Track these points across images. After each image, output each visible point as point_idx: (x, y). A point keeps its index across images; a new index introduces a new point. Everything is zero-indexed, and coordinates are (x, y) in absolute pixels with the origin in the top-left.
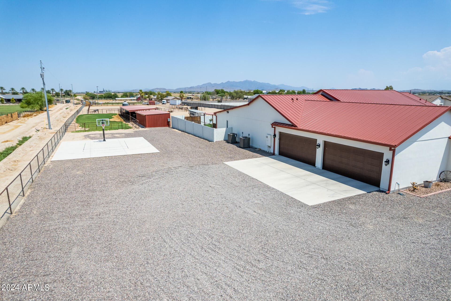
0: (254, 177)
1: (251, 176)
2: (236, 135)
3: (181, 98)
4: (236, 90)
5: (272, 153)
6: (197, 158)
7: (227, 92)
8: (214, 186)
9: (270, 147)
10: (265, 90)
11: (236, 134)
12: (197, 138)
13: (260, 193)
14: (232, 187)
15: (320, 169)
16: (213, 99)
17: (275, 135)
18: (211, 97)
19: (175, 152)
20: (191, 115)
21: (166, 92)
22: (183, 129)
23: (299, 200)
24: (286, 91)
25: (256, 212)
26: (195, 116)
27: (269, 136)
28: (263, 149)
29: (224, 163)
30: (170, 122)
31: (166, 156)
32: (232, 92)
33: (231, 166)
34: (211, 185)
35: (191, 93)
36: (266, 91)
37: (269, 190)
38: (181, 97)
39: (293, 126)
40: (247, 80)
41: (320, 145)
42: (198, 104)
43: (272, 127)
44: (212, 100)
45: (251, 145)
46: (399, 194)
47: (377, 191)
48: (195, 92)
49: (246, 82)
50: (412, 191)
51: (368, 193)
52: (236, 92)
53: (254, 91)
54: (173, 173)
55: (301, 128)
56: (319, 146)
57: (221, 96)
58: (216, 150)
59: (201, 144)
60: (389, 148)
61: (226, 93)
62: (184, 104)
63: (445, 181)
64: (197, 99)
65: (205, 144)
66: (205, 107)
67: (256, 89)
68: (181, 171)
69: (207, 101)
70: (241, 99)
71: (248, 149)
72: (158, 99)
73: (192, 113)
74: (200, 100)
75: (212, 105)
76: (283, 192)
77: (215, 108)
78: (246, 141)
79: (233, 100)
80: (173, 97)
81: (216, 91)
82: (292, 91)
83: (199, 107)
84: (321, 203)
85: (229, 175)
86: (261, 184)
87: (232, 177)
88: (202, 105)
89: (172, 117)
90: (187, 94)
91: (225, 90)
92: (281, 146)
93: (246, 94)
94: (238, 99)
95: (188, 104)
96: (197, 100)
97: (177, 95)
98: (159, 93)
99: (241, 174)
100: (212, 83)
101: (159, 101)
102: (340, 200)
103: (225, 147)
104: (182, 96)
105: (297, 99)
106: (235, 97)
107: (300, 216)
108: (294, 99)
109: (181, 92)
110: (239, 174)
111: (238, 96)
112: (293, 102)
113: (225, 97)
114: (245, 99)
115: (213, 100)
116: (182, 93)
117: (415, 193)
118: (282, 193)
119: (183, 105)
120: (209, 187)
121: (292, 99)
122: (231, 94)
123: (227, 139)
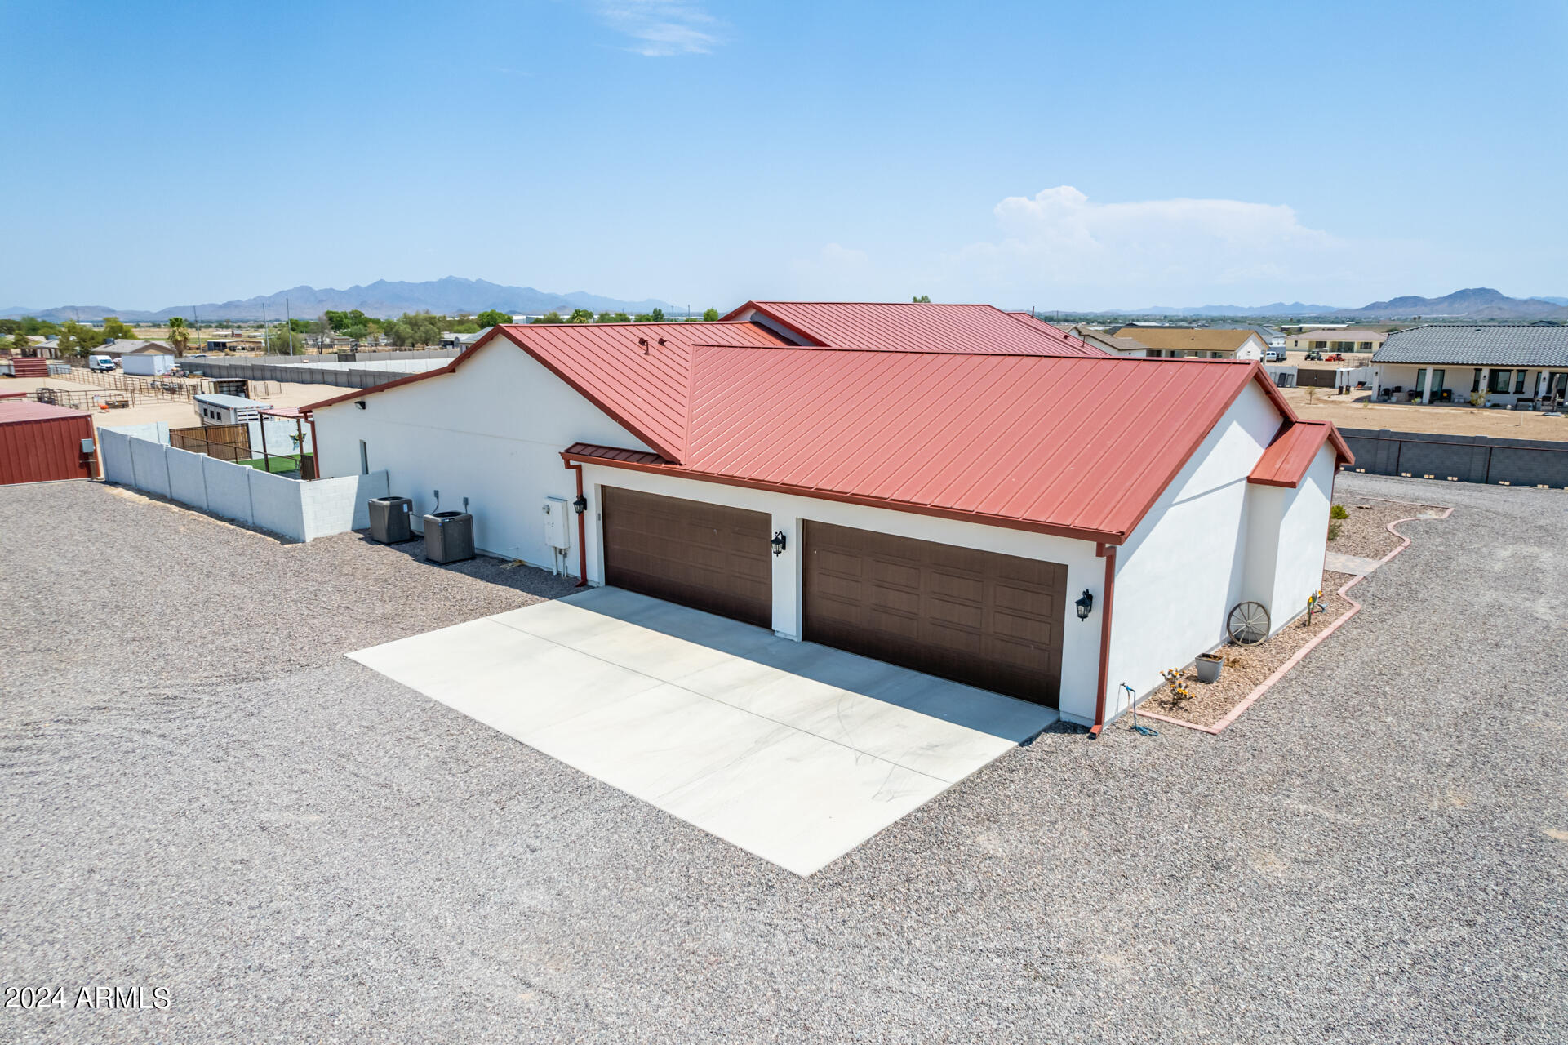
0: (504, 728)
1: (487, 722)
2: (405, 506)
3: (178, 347)
4: (412, 313)
5: (575, 577)
6: (210, 637)
7: (377, 322)
8: (288, 816)
9: (563, 553)
10: (523, 314)
11: (409, 502)
12: (227, 525)
13: (545, 832)
14: (389, 814)
15: (796, 640)
16: (321, 347)
17: (582, 502)
18: (310, 342)
19: (88, 618)
20: (209, 421)
21: (107, 320)
22: (160, 486)
23: (745, 847)
24: (596, 317)
25: (533, 981)
26: (224, 422)
27: (556, 507)
28: (532, 560)
29: (351, 655)
30: (94, 454)
31: (30, 648)
32: (395, 320)
33: (383, 672)
34: (265, 817)
35: (227, 327)
36: (525, 317)
37: (587, 805)
38: (176, 343)
39: (659, 459)
40: (451, 276)
41: (784, 537)
42: (253, 368)
43: (568, 466)
44: (315, 351)
45: (477, 544)
46: (1134, 729)
47: (1050, 729)
48: (246, 322)
49: (449, 284)
50: (1171, 709)
51: (1022, 745)
52: (410, 319)
53: (481, 316)
54: (46, 756)
55: (697, 467)
56: (782, 541)
57: (351, 335)
58: (311, 587)
59: (240, 560)
60: (1094, 544)
61: (371, 325)
62: (190, 369)
63: (1245, 641)
64: (252, 349)
65: (264, 554)
66: (281, 381)
67: (489, 311)
68: (98, 741)
69: (292, 357)
70: (433, 344)
71: (468, 565)
72: (67, 349)
73: (210, 408)
74: (262, 353)
75: (311, 371)
76: (659, 805)
77: (324, 383)
78: (455, 532)
79: (401, 350)
80: (139, 344)
81: (331, 319)
82: (617, 314)
83: (251, 384)
84: (854, 846)
85: (371, 728)
86: (539, 765)
87: (389, 742)
88: (268, 374)
89: (104, 433)
90: (210, 330)
91: (369, 314)
92: (615, 546)
93: (450, 326)
94: (419, 346)
95: (206, 371)
96: (253, 353)
97: (161, 336)
98: (74, 327)
99: (437, 716)
100: (316, 287)
101: (72, 361)
102: (924, 809)
103: (359, 562)
104: (179, 338)
105: (662, 342)
106: (409, 341)
107: (774, 963)
108: (650, 342)
109: (176, 323)
110: (425, 717)
111: (418, 334)
112: (647, 353)
113: (370, 339)
114: (450, 348)
115: (321, 353)
116: (179, 326)
117: (1185, 715)
118: (655, 815)
119: (184, 375)
120: (258, 832)
121: (642, 342)
122: (392, 328)
123: (367, 523)
